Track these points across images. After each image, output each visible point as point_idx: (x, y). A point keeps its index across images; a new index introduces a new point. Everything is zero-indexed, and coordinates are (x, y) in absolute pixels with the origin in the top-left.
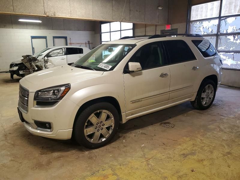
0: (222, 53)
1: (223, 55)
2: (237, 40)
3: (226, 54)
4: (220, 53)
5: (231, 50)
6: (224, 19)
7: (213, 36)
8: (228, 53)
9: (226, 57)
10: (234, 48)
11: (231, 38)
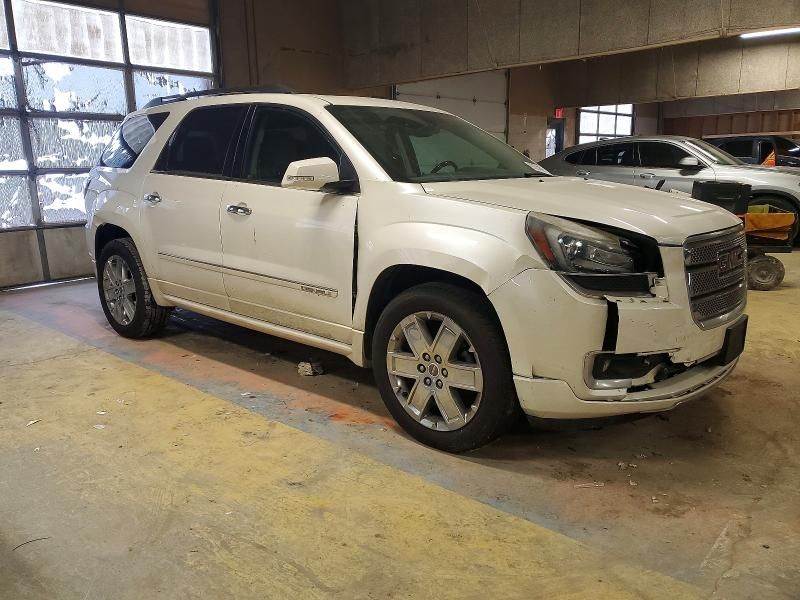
0: (54, 176)
1: (58, 180)
2: (88, 135)
3: (68, 177)
4: (48, 176)
5: (79, 165)
6: (33, 63)
7: (8, 114)
8: (74, 176)
9: (70, 186)
10: (86, 158)
11: (70, 127)
